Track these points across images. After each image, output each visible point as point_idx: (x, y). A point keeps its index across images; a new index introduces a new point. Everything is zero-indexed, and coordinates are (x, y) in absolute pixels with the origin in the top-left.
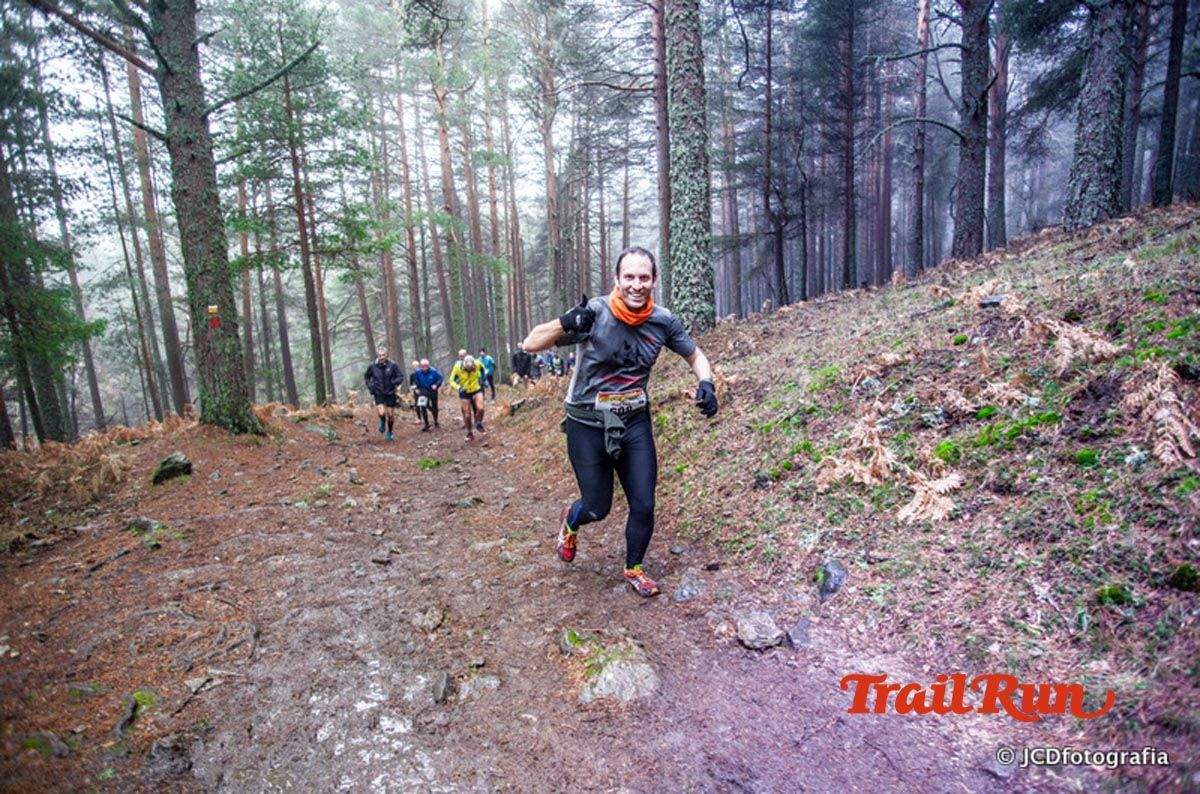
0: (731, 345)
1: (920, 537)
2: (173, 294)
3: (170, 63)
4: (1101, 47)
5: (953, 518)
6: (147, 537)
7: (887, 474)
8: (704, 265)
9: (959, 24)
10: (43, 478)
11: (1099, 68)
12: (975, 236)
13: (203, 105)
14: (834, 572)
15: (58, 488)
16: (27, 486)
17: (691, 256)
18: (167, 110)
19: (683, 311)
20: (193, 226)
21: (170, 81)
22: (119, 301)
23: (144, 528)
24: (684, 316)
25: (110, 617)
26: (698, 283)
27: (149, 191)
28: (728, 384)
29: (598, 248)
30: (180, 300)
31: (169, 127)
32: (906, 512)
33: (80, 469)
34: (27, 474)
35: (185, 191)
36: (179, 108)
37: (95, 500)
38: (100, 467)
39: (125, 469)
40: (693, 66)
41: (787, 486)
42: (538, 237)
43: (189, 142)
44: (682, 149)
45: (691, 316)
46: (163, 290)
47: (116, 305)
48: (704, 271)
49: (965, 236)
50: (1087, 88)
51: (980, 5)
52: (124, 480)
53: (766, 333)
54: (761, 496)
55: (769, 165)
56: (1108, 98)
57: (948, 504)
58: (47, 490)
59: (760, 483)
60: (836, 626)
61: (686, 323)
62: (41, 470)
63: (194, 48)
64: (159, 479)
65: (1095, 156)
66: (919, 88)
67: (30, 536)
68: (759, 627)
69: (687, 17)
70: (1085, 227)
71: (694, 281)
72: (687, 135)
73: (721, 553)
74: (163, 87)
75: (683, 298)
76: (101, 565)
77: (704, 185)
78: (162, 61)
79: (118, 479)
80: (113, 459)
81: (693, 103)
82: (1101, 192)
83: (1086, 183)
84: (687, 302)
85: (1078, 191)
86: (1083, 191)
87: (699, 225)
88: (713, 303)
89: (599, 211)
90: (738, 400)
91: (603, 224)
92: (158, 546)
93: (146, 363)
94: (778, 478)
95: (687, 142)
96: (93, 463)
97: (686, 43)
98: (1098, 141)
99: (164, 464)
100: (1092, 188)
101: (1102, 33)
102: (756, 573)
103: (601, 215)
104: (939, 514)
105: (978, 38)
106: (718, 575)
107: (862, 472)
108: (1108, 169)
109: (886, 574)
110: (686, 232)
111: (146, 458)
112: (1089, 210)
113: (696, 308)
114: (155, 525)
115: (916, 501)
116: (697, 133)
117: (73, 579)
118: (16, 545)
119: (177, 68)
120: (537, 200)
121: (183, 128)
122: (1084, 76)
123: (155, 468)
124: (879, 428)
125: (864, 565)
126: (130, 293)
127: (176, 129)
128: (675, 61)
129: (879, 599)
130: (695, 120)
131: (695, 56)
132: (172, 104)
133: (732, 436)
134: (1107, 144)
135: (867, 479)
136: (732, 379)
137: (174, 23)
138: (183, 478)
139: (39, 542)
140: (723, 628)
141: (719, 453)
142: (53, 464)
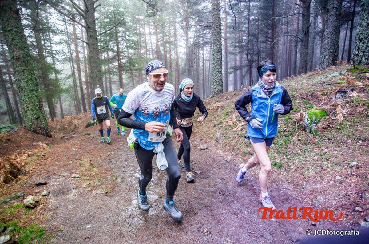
0: (225, 97)
1: (235, 133)
2: (82, 81)
3: (89, 25)
4: (330, 20)
5: (241, 130)
6: (91, 136)
7: (234, 123)
8: (220, 77)
9: (302, 7)
10: (58, 127)
11: (329, 25)
12: (304, 68)
13: (96, 35)
14: (219, 138)
15: (63, 129)
16: (55, 128)
17: (217, 75)
18: (88, 37)
19: (215, 88)
20: (94, 65)
21: (89, 29)
22: (69, 82)
23: (89, 134)
24: (215, 90)
25: (90, 146)
26: (218, 82)
27: (77, 52)
28: (218, 107)
29: (202, 67)
30: (84, 82)
31: (88, 41)
32: (235, 129)
33: (67, 125)
34: (54, 126)
35: (92, 57)
36: (91, 36)
37: (72, 131)
38: (72, 124)
39: (78, 125)
40: (218, 26)
41: (219, 126)
42: (185, 64)
43: (93, 44)
44: (215, 48)
45: (217, 90)
46: (80, 79)
47: (68, 83)
48: (220, 78)
49: (302, 68)
50: (326, 31)
51: (308, 2)
52: (78, 127)
53: (235, 95)
54: (215, 128)
55: (248, 46)
56: (331, 33)
57: (241, 128)
58: (59, 129)
59: (215, 126)
60: (217, 146)
61: (215, 92)
62: (57, 125)
63: (95, 21)
64: (87, 127)
65: (328, 49)
66: (297, 22)
67: (64, 136)
68: (204, 146)
69: (217, 14)
70: (324, 68)
71: (217, 81)
72: (216, 44)
73: (204, 138)
74: (87, 30)
75: (215, 85)
76: (84, 140)
77: (220, 57)
78: (87, 24)
79: (77, 126)
80: (76, 122)
81: (218, 36)
82: (329, 59)
83: (325, 56)
84: (215, 86)
85: (323, 58)
86: (324, 58)
87: (219, 67)
88: (222, 87)
89: (202, 56)
90: (219, 110)
91: (203, 60)
92: (93, 137)
93: (76, 99)
94: (218, 125)
95: (216, 46)
96: (70, 123)
97: (216, 20)
98: (329, 45)
99: (88, 123)
100: (327, 58)
101: (330, 16)
102: (208, 140)
103: (203, 58)
104: (239, 129)
105: (307, 11)
106: (202, 141)
107: (230, 123)
108: (331, 52)
109: (227, 139)
110: (216, 69)
111: (82, 122)
112: (326, 63)
113: (218, 88)
114: (92, 133)
115: (237, 128)
116: (219, 44)
117: (80, 141)
118: (61, 138)
119: (91, 26)
120: (184, 53)
121: (92, 41)
122: (325, 27)
123: (86, 125)
124: (237, 115)
125: (224, 137)
126: (72, 80)
127: (90, 41)
128: (213, 25)
129: (224, 142)
130: (218, 40)
131: (219, 24)
132: (89, 35)
133: (214, 118)
134: (331, 46)
135: (231, 124)
136: (219, 105)
137: (90, 15)
138: (93, 126)
139: (66, 138)
140: (199, 147)
141: (211, 121)
142: (59, 123)
